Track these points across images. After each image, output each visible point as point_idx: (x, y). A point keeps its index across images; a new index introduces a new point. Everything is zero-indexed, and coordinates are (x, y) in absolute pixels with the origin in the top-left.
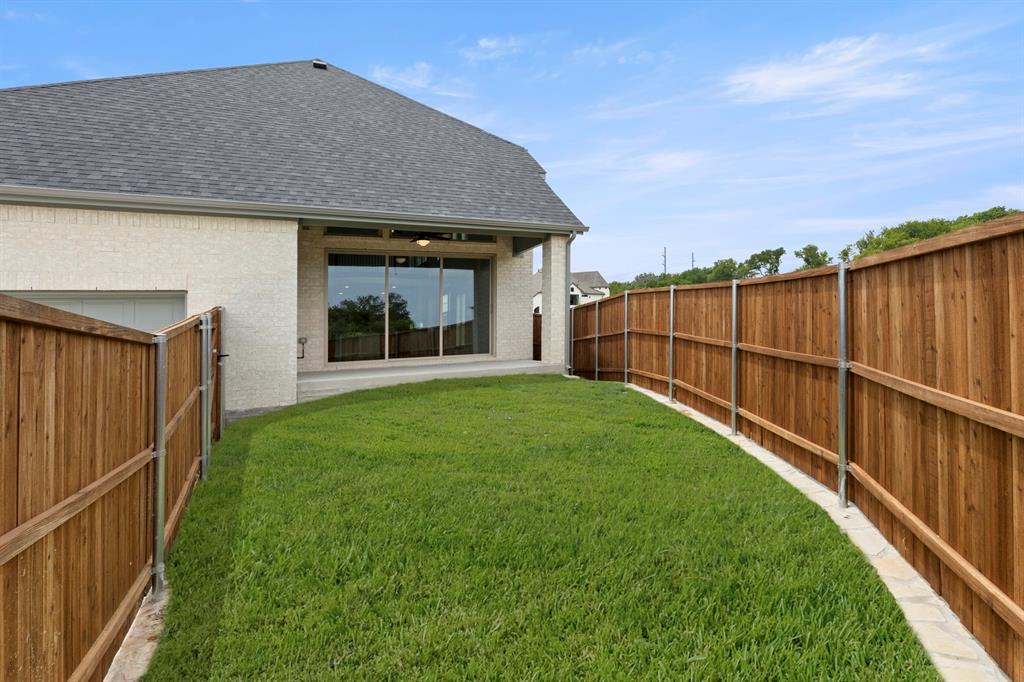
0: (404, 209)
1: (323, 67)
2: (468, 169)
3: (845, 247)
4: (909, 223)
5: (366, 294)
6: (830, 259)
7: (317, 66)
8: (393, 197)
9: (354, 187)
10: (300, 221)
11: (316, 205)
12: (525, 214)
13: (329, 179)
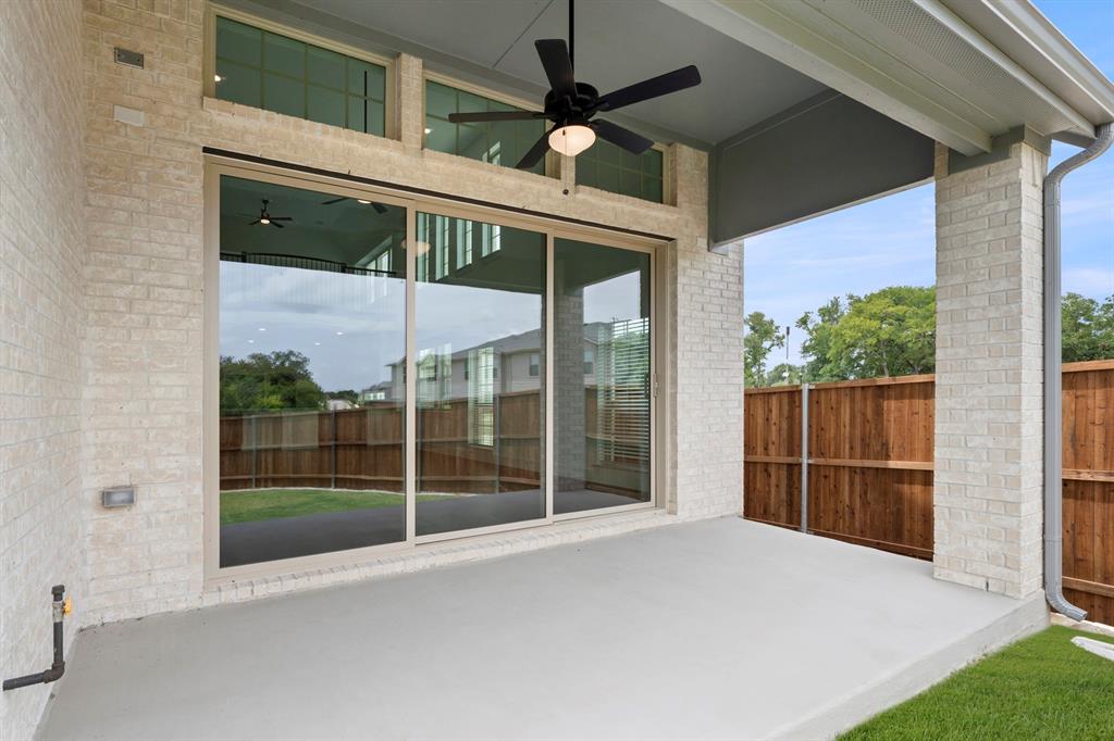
3: (803, 315)
4: (890, 288)
5: (284, 350)
6: (777, 328)
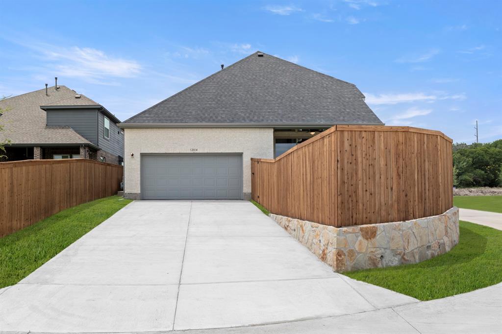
0: (308, 121)
1: (262, 56)
2: (329, 100)
7: (259, 56)
8: (303, 117)
9: (289, 114)
10: (274, 128)
11: (279, 123)
12: (355, 119)
13: (280, 112)
